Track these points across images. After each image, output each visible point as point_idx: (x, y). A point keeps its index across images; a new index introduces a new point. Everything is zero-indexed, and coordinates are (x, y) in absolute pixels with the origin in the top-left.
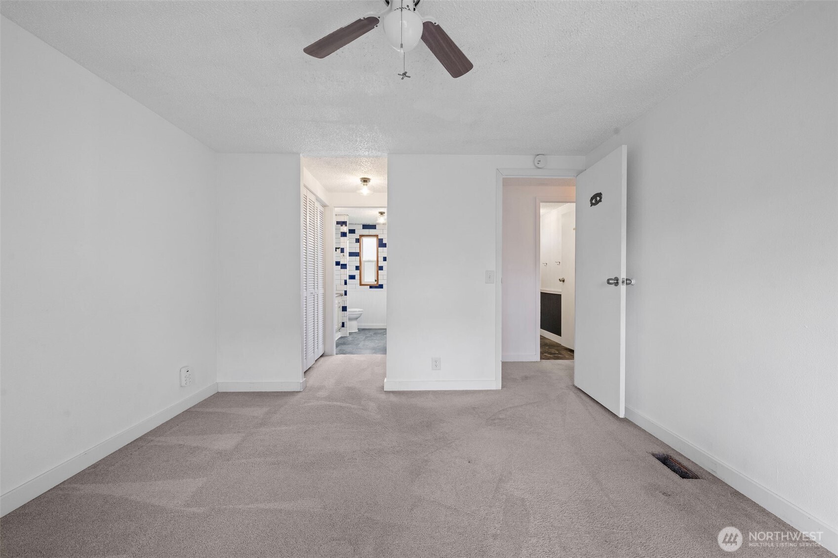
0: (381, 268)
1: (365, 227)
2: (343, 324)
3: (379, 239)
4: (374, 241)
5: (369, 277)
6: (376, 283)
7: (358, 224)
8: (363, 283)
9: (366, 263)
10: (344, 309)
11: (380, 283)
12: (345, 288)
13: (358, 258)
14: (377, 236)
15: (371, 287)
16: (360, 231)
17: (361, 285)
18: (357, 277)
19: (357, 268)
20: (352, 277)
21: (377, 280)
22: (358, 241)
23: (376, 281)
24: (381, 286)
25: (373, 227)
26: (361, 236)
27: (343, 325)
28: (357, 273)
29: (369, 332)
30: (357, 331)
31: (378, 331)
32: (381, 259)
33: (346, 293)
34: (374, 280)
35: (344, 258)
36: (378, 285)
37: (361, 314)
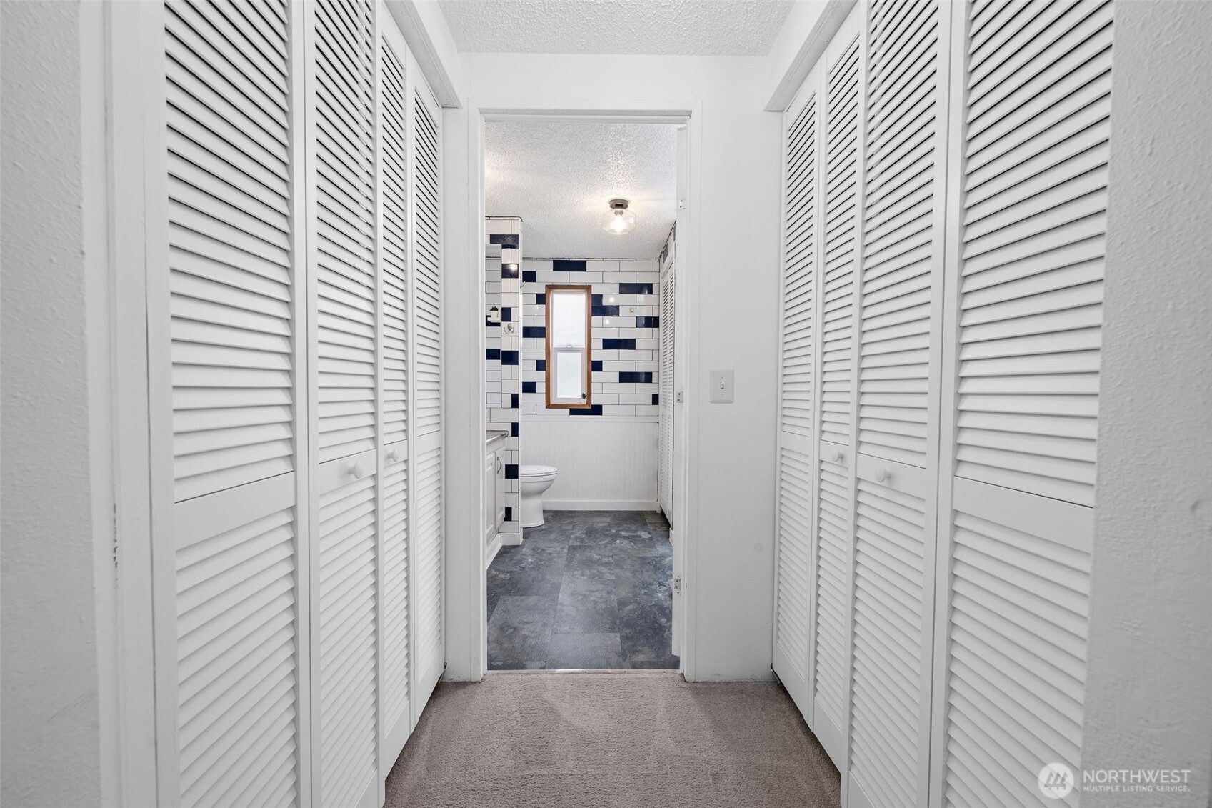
0: (597, 366)
1: (560, 265)
2: (508, 511)
3: (593, 295)
4: (580, 302)
5: (569, 388)
6: (584, 402)
7: (544, 259)
8: (553, 402)
9: (559, 354)
10: (512, 472)
11: (594, 402)
12: (513, 415)
13: (542, 341)
14: (587, 288)
15: (575, 411)
16: (547, 276)
17: (549, 405)
18: (541, 388)
19: (541, 365)
20: (529, 388)
21: (587, 396)
22: (541, 299)
23: (584, 396)
24: (597, 410)
25: (580, 266)
26: (551, 288)
27: (508, 514)
28: (539, 377)
29: (574, 526)
30: (542, 522)
31: (593, 523)
32: (597, 344)
33: (515, 429)
34: (580, 396)
35: (511, 334)
36: (590, 408)
37: (553, 480)
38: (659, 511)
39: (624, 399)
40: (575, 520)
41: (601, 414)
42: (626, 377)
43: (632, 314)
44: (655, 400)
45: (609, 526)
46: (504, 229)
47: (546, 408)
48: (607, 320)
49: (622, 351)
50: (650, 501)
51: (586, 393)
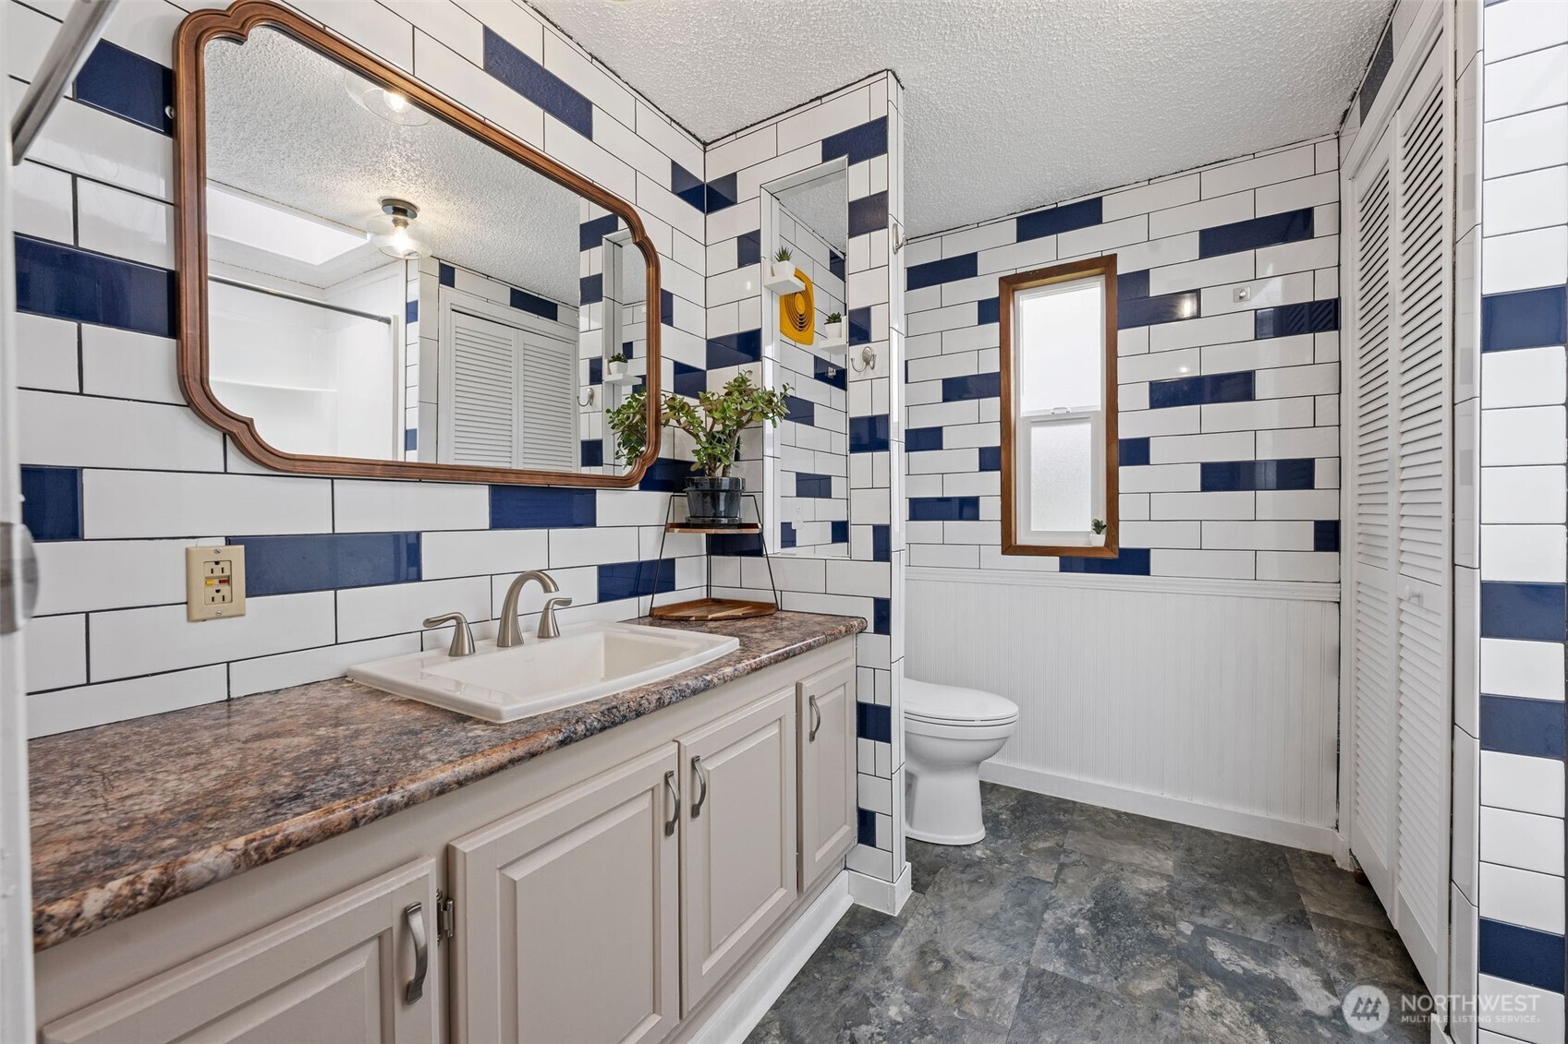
0: (1137, 452)
1: (1033, 225)
3: (1121, 278)
4: (1089, 298)
5: (1061, 507)
6: (1099, 540)
7: (992, 221)
8: (1022, 539)
9: (1037, 433)
10: (874, 722)
11: (1124, 543)
12: (876, 580)
13: (993, 406)
14: (1105, 264)
15: (1074, 560)
16: (1003, 257)
17: (1009, 547)
18: (991, 508)
19: (992, 459)
21: (1109, 525)
22: (991, 311)
23: (1098, 527)
24: (1137, 562)
25: (1087, 213)
26: (1011, 284)
28: (986, 486)
29: (1062, 867)
30: (979, 833)
31: (1121, 867)
32: (1133, 397)
33: (883, 610)
34: (1089, 527)
35: (871, 374)
36: (1116, 556)
37: (1006, 738)
38: (1343, 862)
39: (1213, 535)
40: (1070, 841)
41: (1147, 572)
42: (1220, 477)
43: (1245, 305)
44: (1328, 536)
45: (1171, 898)
46: (848, 115)
47: (1003, 553)
48: (1162, 332)
49: (1208, 408)
50: (1312, 824)
51: (1103, 518)
